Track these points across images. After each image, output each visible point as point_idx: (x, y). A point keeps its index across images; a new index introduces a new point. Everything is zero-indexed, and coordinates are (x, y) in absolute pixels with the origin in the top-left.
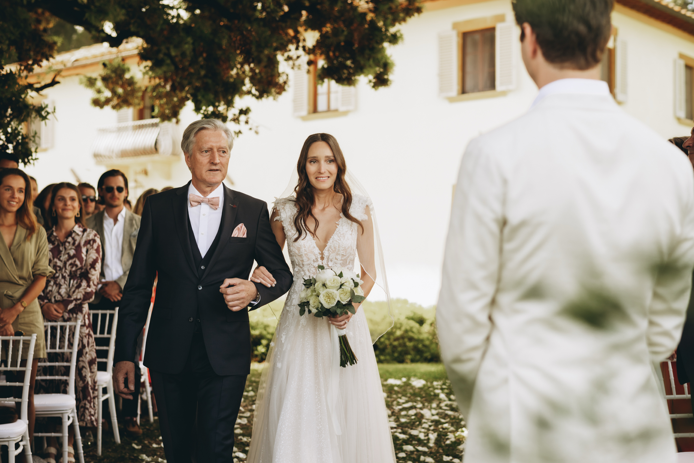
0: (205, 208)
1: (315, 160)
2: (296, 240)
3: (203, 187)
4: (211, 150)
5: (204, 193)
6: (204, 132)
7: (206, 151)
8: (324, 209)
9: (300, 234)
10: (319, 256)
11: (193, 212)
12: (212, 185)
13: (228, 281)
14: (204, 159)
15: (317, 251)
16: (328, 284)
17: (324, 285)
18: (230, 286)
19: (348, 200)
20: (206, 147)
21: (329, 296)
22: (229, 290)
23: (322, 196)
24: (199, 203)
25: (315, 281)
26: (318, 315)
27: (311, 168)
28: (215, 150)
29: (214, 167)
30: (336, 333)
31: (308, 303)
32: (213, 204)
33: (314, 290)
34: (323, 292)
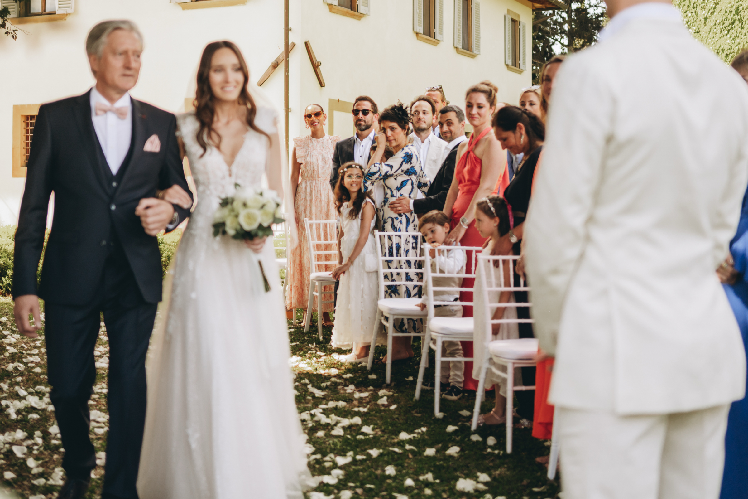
0: (112, 118)
1: (221, 69)
2: (202, 156)
3: (113, 94)
4: (125, 53)
5: (111, 100)
6: (119, 33)
7: (121, 54)
8: (228, 123)
9: (205, 150)
10: (227, 173)
11: (98, 121)
12: (122, 91)
13: (145, 202)
14: (117, 63)
15: (224, 167)
16: (249, 203)
17: (245, 205)
18: (148, 208)
19: (252, 112)
20: (121, 48)
21: (250, 217)
22: (149, 212)
23: (226, 108)
24: (105, 112)
25: (233, 200)
26: (235, 237)
27: (216, 78)
28: (130, 53)
29: (128, 72)
30: (255, 258)
31: (223, 224)
32: (120, 114)
33: (233, 210)
34: (243, 213)
